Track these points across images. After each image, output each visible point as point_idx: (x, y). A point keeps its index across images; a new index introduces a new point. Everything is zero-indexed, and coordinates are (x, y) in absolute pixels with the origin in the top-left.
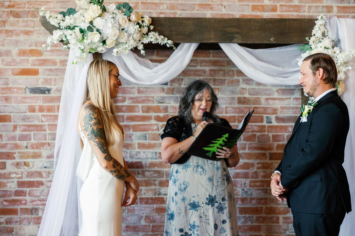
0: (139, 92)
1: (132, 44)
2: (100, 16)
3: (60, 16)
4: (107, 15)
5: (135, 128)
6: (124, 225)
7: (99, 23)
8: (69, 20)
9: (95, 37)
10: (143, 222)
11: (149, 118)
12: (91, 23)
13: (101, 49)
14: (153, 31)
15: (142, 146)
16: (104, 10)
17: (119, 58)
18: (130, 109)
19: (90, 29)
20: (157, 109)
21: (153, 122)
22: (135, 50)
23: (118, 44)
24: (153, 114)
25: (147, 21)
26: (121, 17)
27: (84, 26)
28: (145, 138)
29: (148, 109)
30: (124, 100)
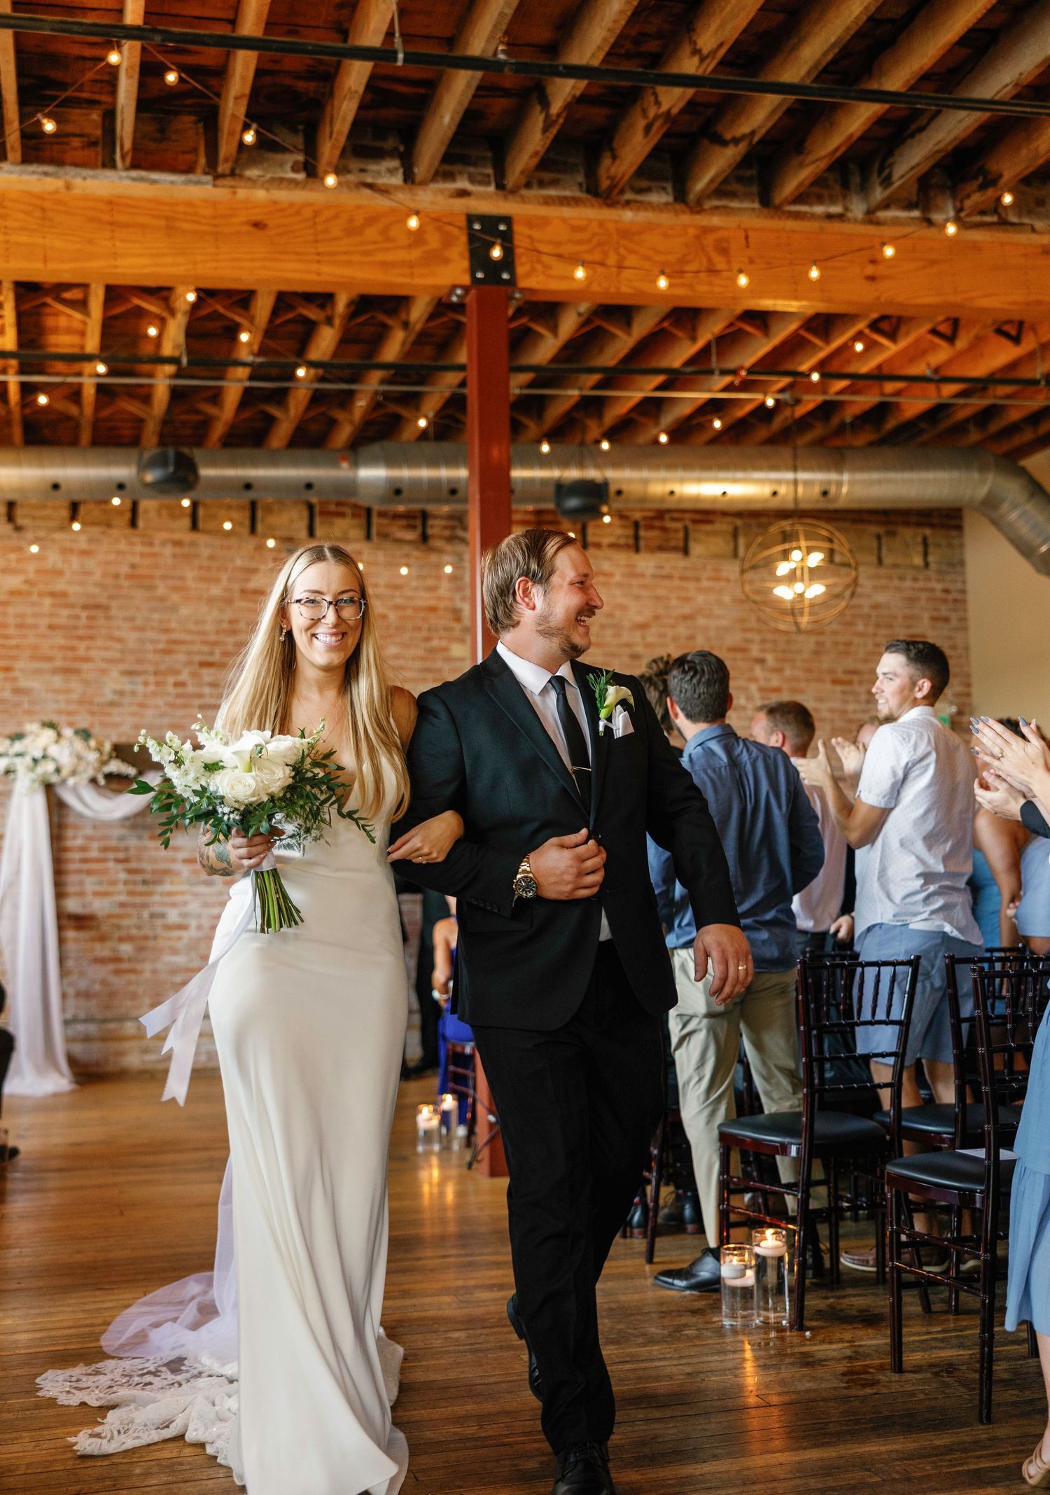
0: (95, 827)
1: (90, 773)
2: (57, 742)
3: (7, 742)
4: (64, 742)
5: (89, 872)
6: (71, 991)
7: (54, 750)
8: (18, 746)
9: (49, 767)
10: (97, 987)
11: (104, 860)
12: (45, 750)
13: (54, 779)
14: (117, 757)
15: (96, 894)
16: (59, 735)
17: (75, 790)
18: (83, 849)
19: (44, 757)
20: (116, 849)
21: (111, 865)
22: (93, 781)
23: (74, 773)
24: (111, 855)
25: (107, 747)
26: (79, 744)
27: (38, 754)
28: (100, 883)
29: (105, 849)
30: (75, 838)
